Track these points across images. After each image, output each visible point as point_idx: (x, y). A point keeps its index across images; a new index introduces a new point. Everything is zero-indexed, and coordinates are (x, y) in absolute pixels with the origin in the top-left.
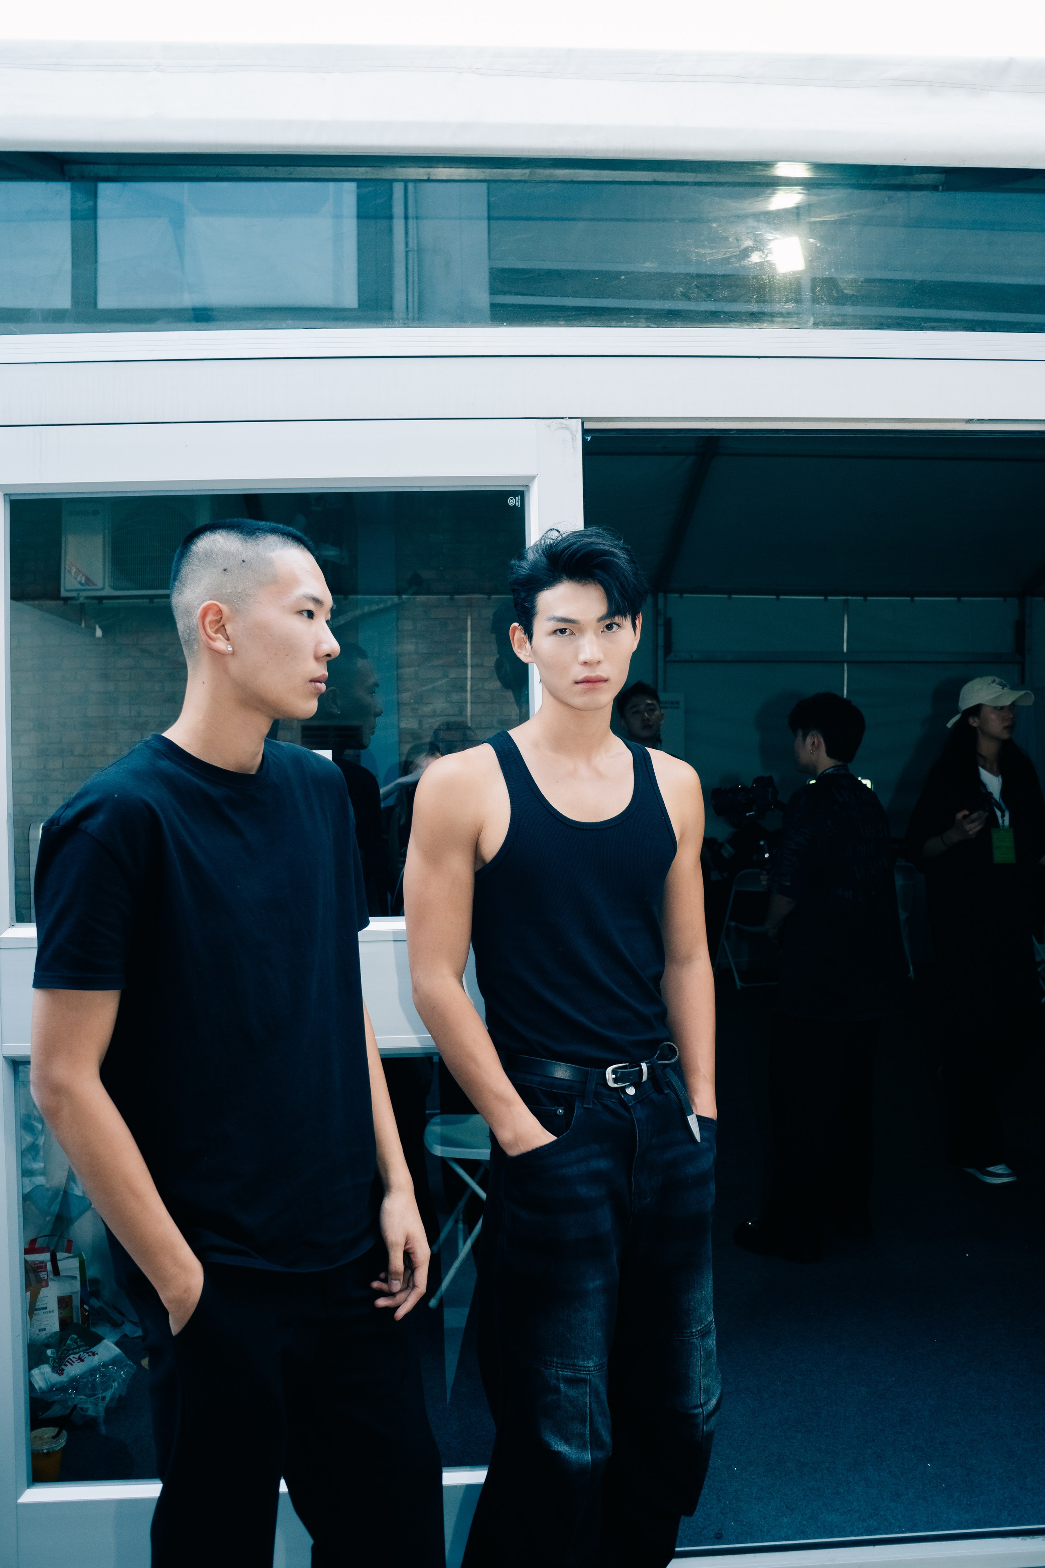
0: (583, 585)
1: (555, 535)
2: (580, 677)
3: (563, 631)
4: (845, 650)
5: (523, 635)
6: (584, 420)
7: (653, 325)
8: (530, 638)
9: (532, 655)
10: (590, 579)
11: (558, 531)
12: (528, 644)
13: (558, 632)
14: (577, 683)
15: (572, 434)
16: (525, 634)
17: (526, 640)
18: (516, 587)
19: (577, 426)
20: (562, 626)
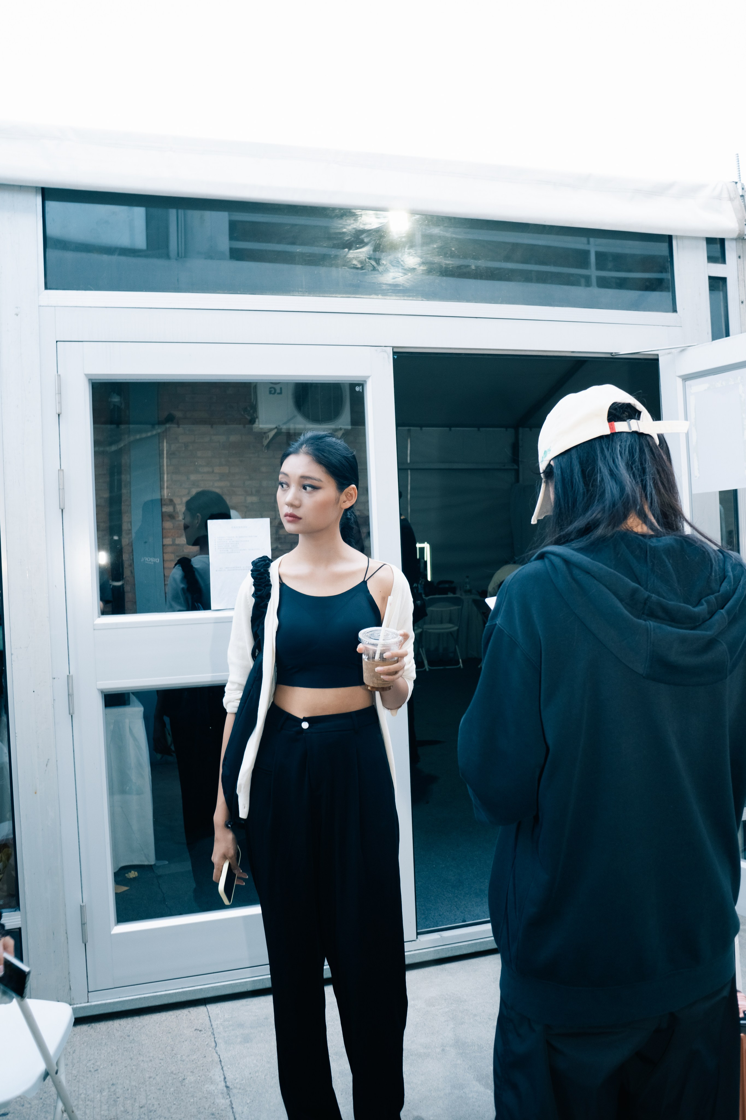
4: (409, 461)
6: (393, 347)
7: (424, 300)
15: (388, 354)
19: (390, 351)
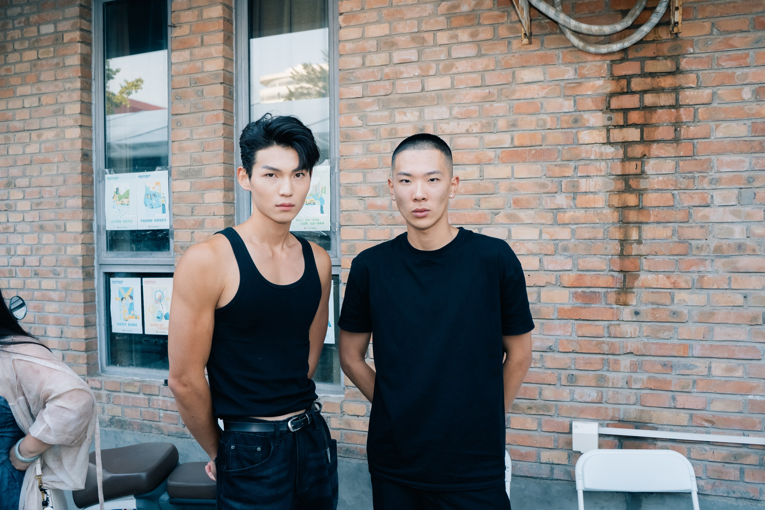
0: (285, 150)
1: (269, 117)
2: (279, 203)
3: (271, 175)
5: (245, 174)
8: (250, 177)
9: (250, 186)
10: (290, 147)
11: (271, 114)
12: (248, 179)
13: (268, 175)
14: (277, 206)
16: (247, 173)
17: (247, 176)
18: (245, 146)
20: (270, 172)
